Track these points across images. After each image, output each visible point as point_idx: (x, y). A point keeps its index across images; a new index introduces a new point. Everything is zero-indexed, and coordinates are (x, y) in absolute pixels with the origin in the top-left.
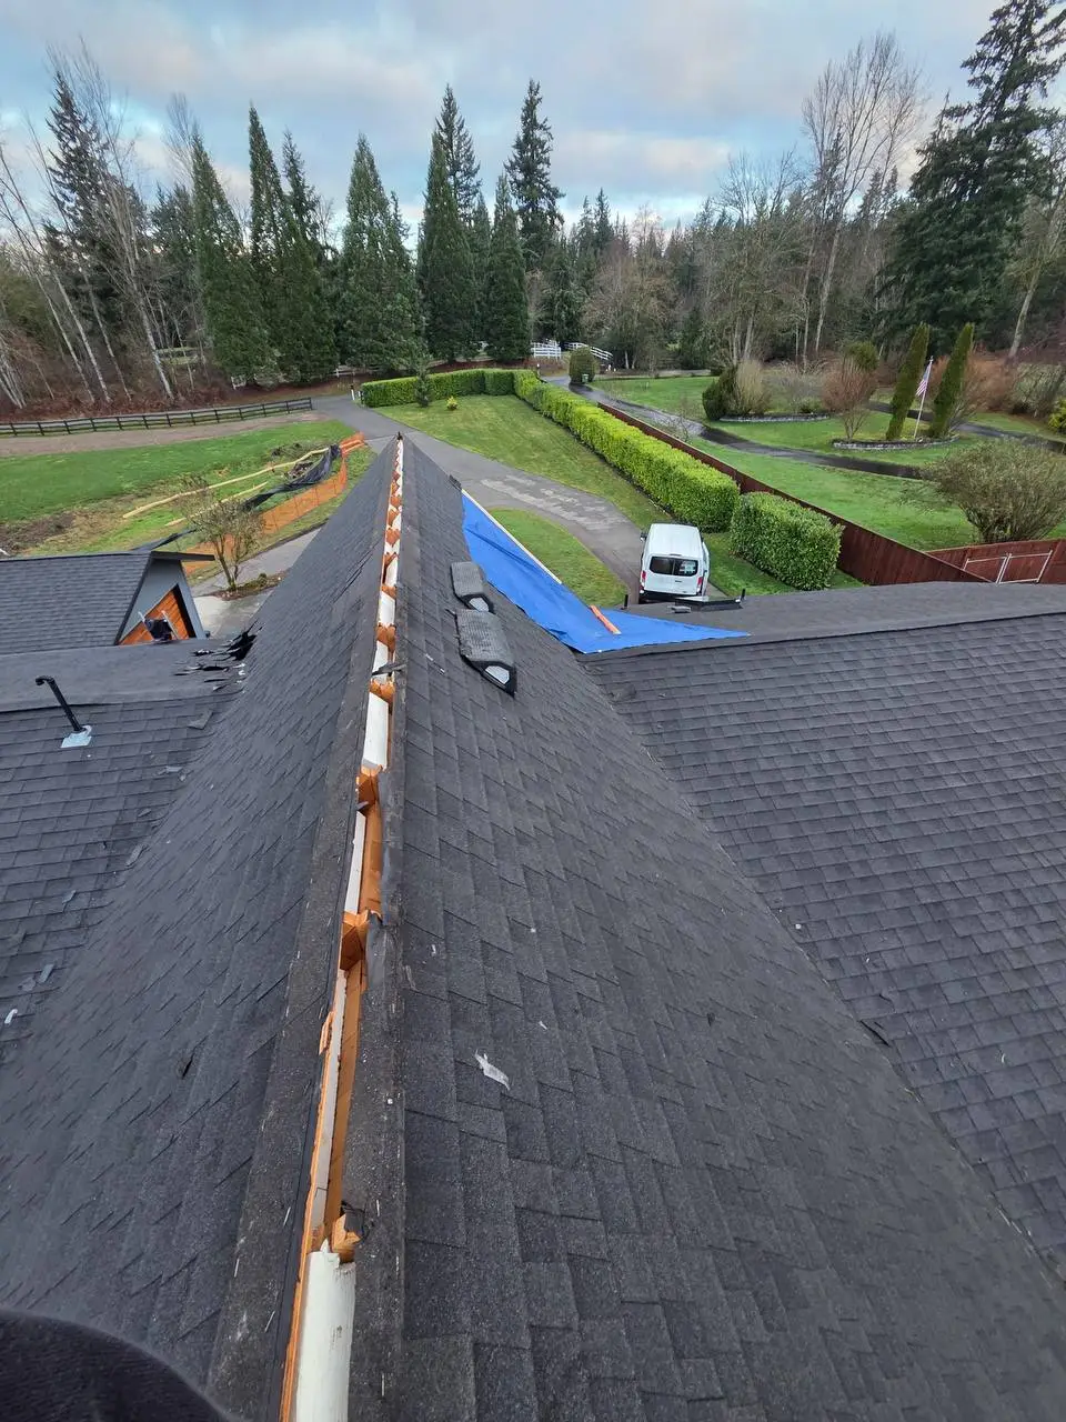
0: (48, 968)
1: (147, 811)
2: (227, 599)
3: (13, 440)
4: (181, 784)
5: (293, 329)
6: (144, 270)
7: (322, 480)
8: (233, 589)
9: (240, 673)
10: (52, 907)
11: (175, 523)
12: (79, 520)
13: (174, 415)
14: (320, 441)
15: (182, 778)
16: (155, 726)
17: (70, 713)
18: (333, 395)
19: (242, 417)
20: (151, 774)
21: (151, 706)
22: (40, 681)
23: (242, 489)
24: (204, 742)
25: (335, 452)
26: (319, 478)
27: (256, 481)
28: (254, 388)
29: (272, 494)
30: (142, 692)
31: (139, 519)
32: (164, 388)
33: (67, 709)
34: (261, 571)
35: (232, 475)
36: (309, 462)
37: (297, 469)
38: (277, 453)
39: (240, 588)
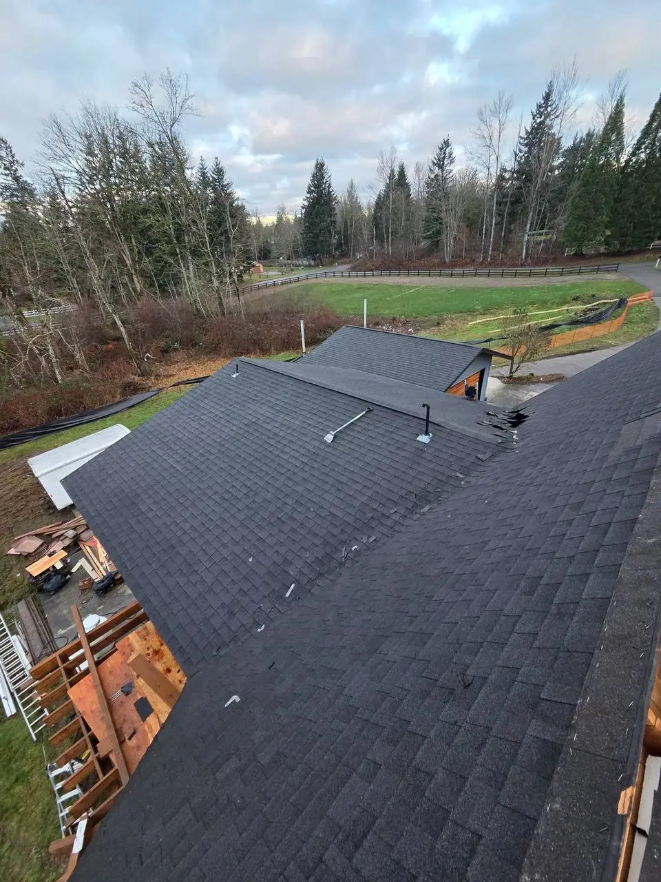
0: (374, 538)
1: (439, 490)
2: (504, 382)
3: (438, 278)
4: (460, 486)
5: (630, 215)
6: (546, 186)
7: (602, 322)
8: (510, 377)
9: (514, 437)
10: (385, 512)
11: (494, 332)
12: (448, 322)
13: (520, 270)
14: (612, 294)
15: (462, 483)
16: (461, 448)
17: (427, 424)
18: (640, 262)
19: (561, 274)
20: (448, 472)
21: (463, 436)
22: (424, 405)
23: (542, 318)
24: (481, 469)
25: (622, 303)
26: (600, 320)
27: (552, 315)
28: (579, 256)
29: (560, 325)
30: (460, 427)
31: (475, 326)
32: (522, 254)
33: (427, 421)
34: (532, 372)
35: (538, 309)
36: (595, 307)
37: (585, 312)
38: (576, 299)
39: (515, 378)
